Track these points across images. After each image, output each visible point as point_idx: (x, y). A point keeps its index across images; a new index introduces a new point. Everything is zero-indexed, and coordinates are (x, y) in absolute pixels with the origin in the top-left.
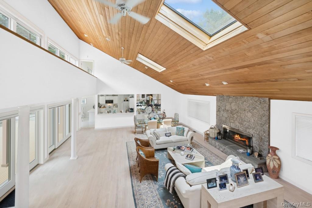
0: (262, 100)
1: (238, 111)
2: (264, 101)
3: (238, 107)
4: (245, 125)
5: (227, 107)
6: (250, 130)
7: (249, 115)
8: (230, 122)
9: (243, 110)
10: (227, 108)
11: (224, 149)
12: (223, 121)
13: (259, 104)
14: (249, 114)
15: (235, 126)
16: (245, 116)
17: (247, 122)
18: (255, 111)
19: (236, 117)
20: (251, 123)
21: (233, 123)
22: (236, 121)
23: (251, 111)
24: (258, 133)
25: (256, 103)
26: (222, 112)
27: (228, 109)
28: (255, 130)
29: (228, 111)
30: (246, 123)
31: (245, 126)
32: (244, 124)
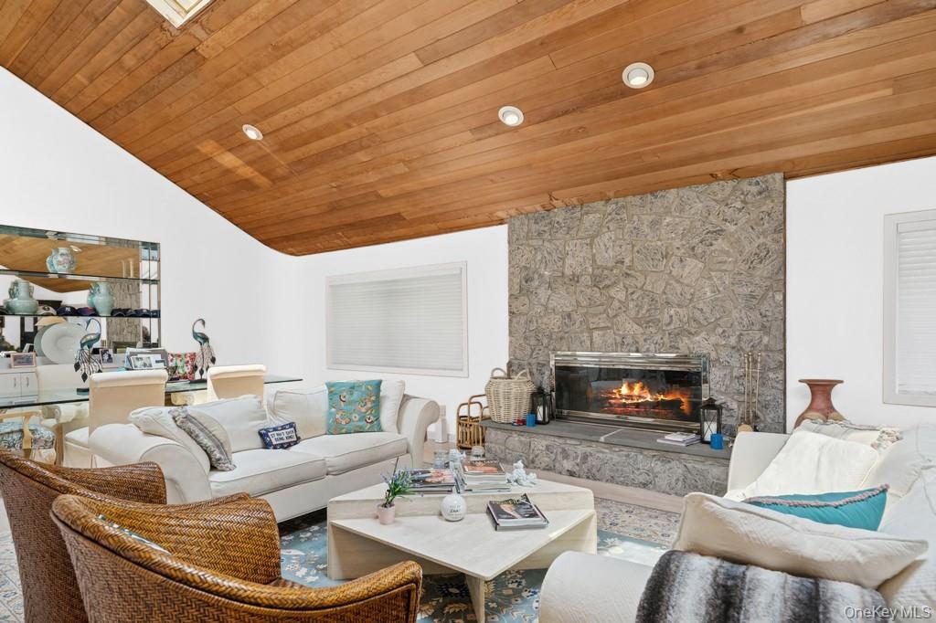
0: (754, 189)
1: (629, 268)
2: (760, 193)
3: (633, 246)
4: (669, 324)
5: (569, 261)
6: (698, 338)
7: (693, 266)
8: (591, 331)
9: (659, 256)
10: (571, 265)
11: (585, 457)
12: (550, 337)
13: (740, 210)
14: (687, 270)
15: (619, 339)
16: (667, 284)
17: (679, 306)
18: (720, 244)
19: (622, 296)
20: (701, 306)
21: (608, 328)
22: (622, 318)
23: (699, 250)
24: (733, 340)
25: (723, 208)
26: (543, 293)
27: (578, 271)
28: (720, 330)
29: (575, 279)
30: (672, 312)
31: (672, 326)
32: (666, 318)
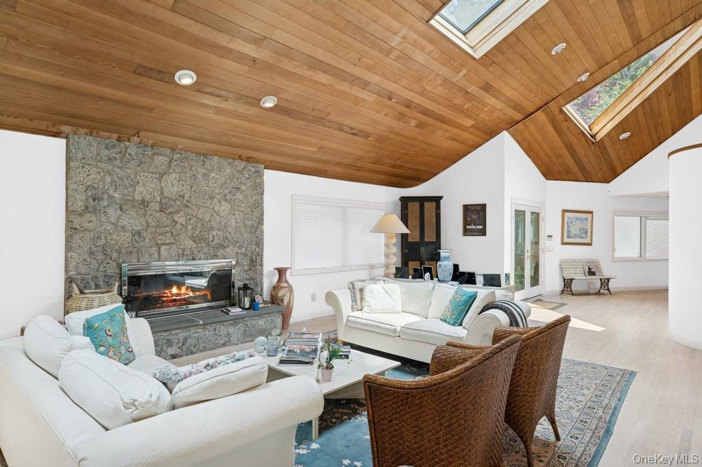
0: (253, 170)
1: (188, 201)
2: (256, 172)
3: (191, 187)
4: (213, 241)
5: (139, 189)
6: (228, 250)
7: (225, 207)
8: (159, 246)
9: (207, 197)
10: (140, 192)
13: (248, 179)
14: (223, 208)
15: (181, 252)
16: (212, 215)
17: (219, 230)
18: (239, 196)
19: (182, 220)
20: (229, 231)
21: (172, 244)
22: (183, 236)
23: (228, 197)
24: (243, 250)
25: (240, 176)
27: (148, 198)
28: (238, 245)
29: (144, 203)
30: (214, 233)
31: (214, 243)
32: (211, 238)
